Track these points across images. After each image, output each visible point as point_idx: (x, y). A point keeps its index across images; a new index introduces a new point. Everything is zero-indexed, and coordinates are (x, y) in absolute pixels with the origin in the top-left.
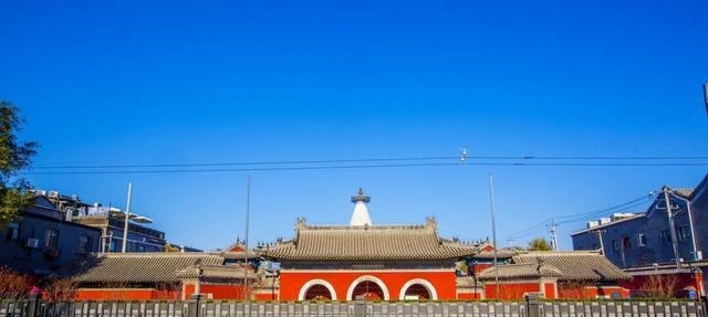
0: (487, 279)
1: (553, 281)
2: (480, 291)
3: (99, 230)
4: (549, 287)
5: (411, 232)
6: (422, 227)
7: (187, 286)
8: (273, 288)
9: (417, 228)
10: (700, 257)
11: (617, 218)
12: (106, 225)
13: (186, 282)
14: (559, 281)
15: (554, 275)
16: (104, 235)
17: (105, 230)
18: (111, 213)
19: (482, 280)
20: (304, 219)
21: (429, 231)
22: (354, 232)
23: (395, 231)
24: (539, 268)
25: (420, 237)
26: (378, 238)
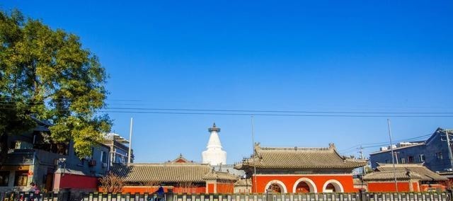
0: (369, 180)
1: (416, 181)
2: (365, 186)
3: (109, 148)
4: (415, 185)
5: (322, 152)
6: (327, 149)
7: (209, 185)
9: (321, 149)
11: (402, 145)
12: (113, 144)
13: (208, 183)
14: (419, 181)
15: (417, 178)
16: (112, 151)
17: (112, 148)
18: (114, 136)
19: (365, 180)
20: (259, 143)
21: (331, 151)
22: (289, 151)
23: (312, 152)
24: (408, 174)
25: (327, 155)
26: (304, 155)
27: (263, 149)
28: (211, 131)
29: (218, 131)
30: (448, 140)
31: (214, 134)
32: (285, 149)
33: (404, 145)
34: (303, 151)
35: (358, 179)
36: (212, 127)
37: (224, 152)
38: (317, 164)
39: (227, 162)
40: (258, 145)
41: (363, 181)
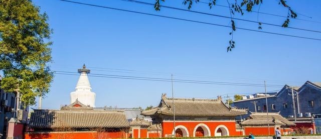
0: (246, 125)
2: (243, 130)
5: (213, 103)
6: (216, 100)
7: (134, 130)
8: (157, 130)
9: (214, 100)
10: (302, 116)
11: (258, 96)
19: (244, 125)
20: (165, 94)
21: (219, 102)
22: (189, 101)
23: (205, 102)
24: (274, 121)
25: (217, 105)
26: (200, 105)
27: (168, 99)
28: (80, 72)
29: (88, 72)
30: (293, 94)
32: (185, 100)
33: (260, 96)
34: (199, 102)
35: (238, 125)
36: (82, 68)
37: (94, 94)
38: (212, 113)
40: (164, 96)
41: (241, 125)
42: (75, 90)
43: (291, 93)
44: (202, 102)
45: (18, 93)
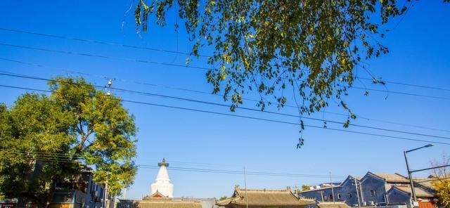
5: (282, 193)
6: (286, 191)
9: (282, 191)
10: (366, 204)
21: (289, 192)
22: (260, 192)
23: (276, 193)
25: (286, 195)
26: (271, 195)
27: (241, 190)
28: (160, 165)
29: (167, 165)
30: (356, 184)
31: (163, 169)
32: (257, 191)
33: (326, 186)
34: (270, 192)
36: (161, 162)
37: (171, 185)
38: (282, 203)
39: (173, 195)
40: (238, 187)
42: (155, 182)
43: (354, 183)
44: (273, 192)
45: (107, 184)
